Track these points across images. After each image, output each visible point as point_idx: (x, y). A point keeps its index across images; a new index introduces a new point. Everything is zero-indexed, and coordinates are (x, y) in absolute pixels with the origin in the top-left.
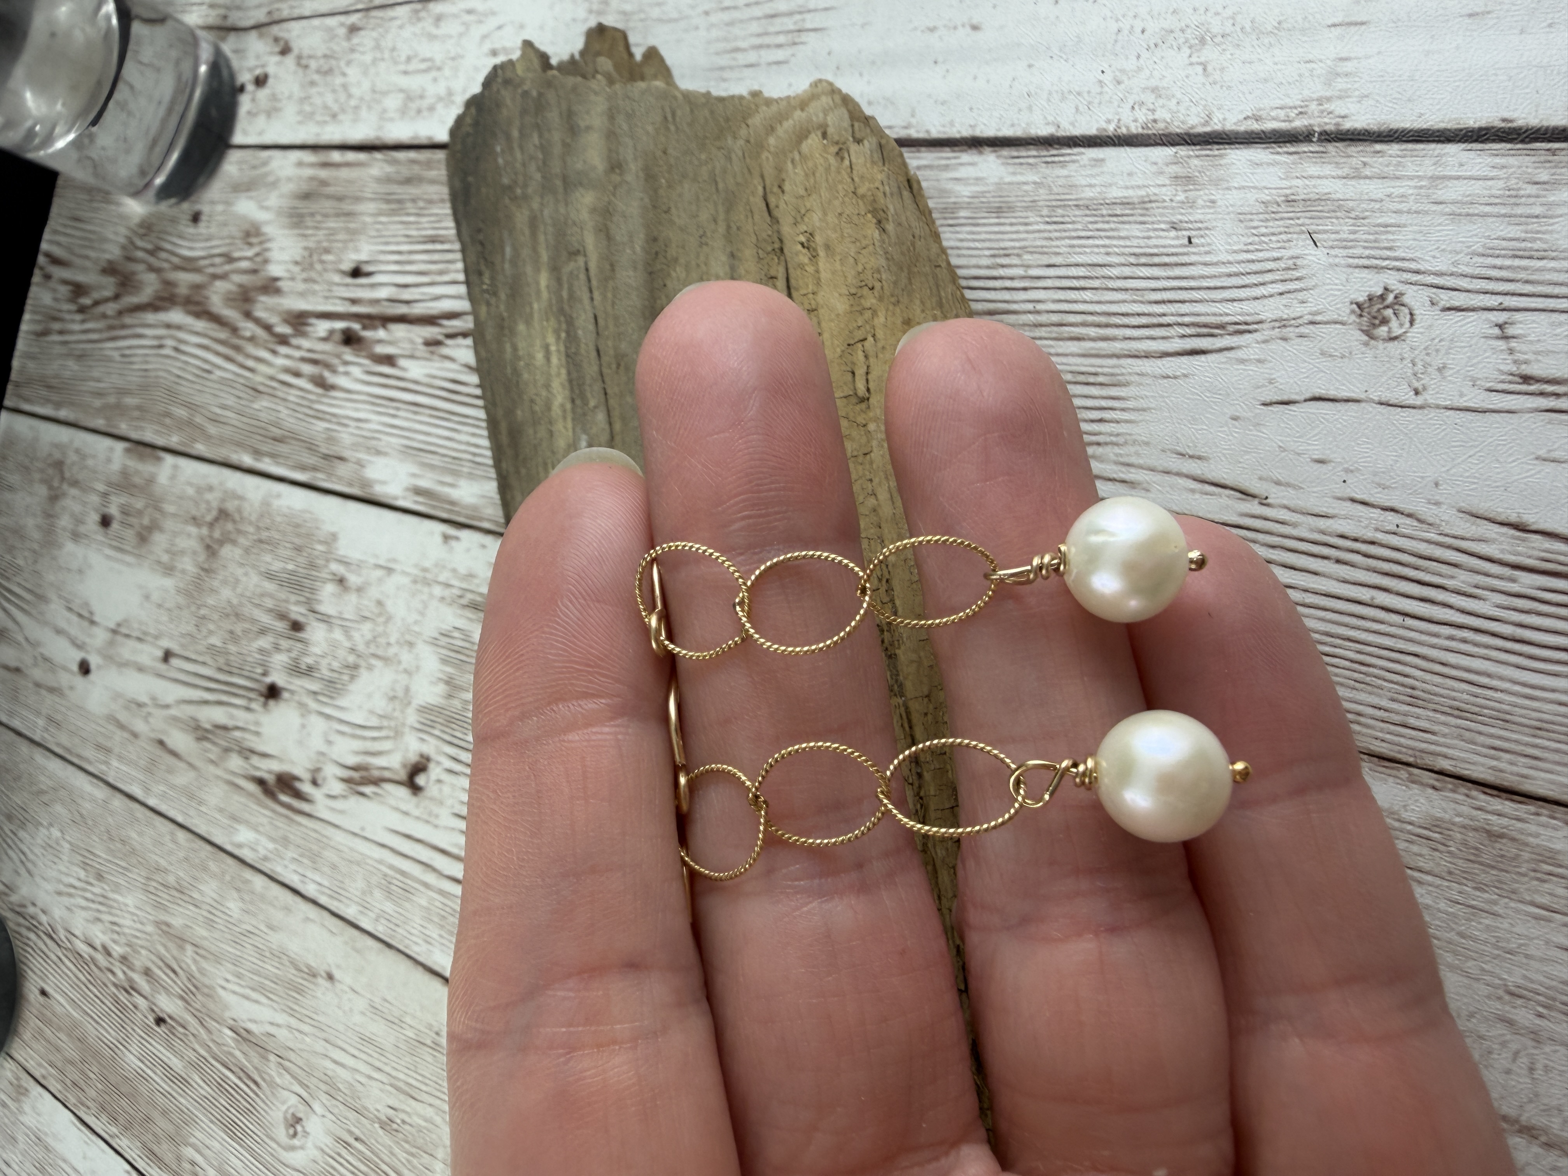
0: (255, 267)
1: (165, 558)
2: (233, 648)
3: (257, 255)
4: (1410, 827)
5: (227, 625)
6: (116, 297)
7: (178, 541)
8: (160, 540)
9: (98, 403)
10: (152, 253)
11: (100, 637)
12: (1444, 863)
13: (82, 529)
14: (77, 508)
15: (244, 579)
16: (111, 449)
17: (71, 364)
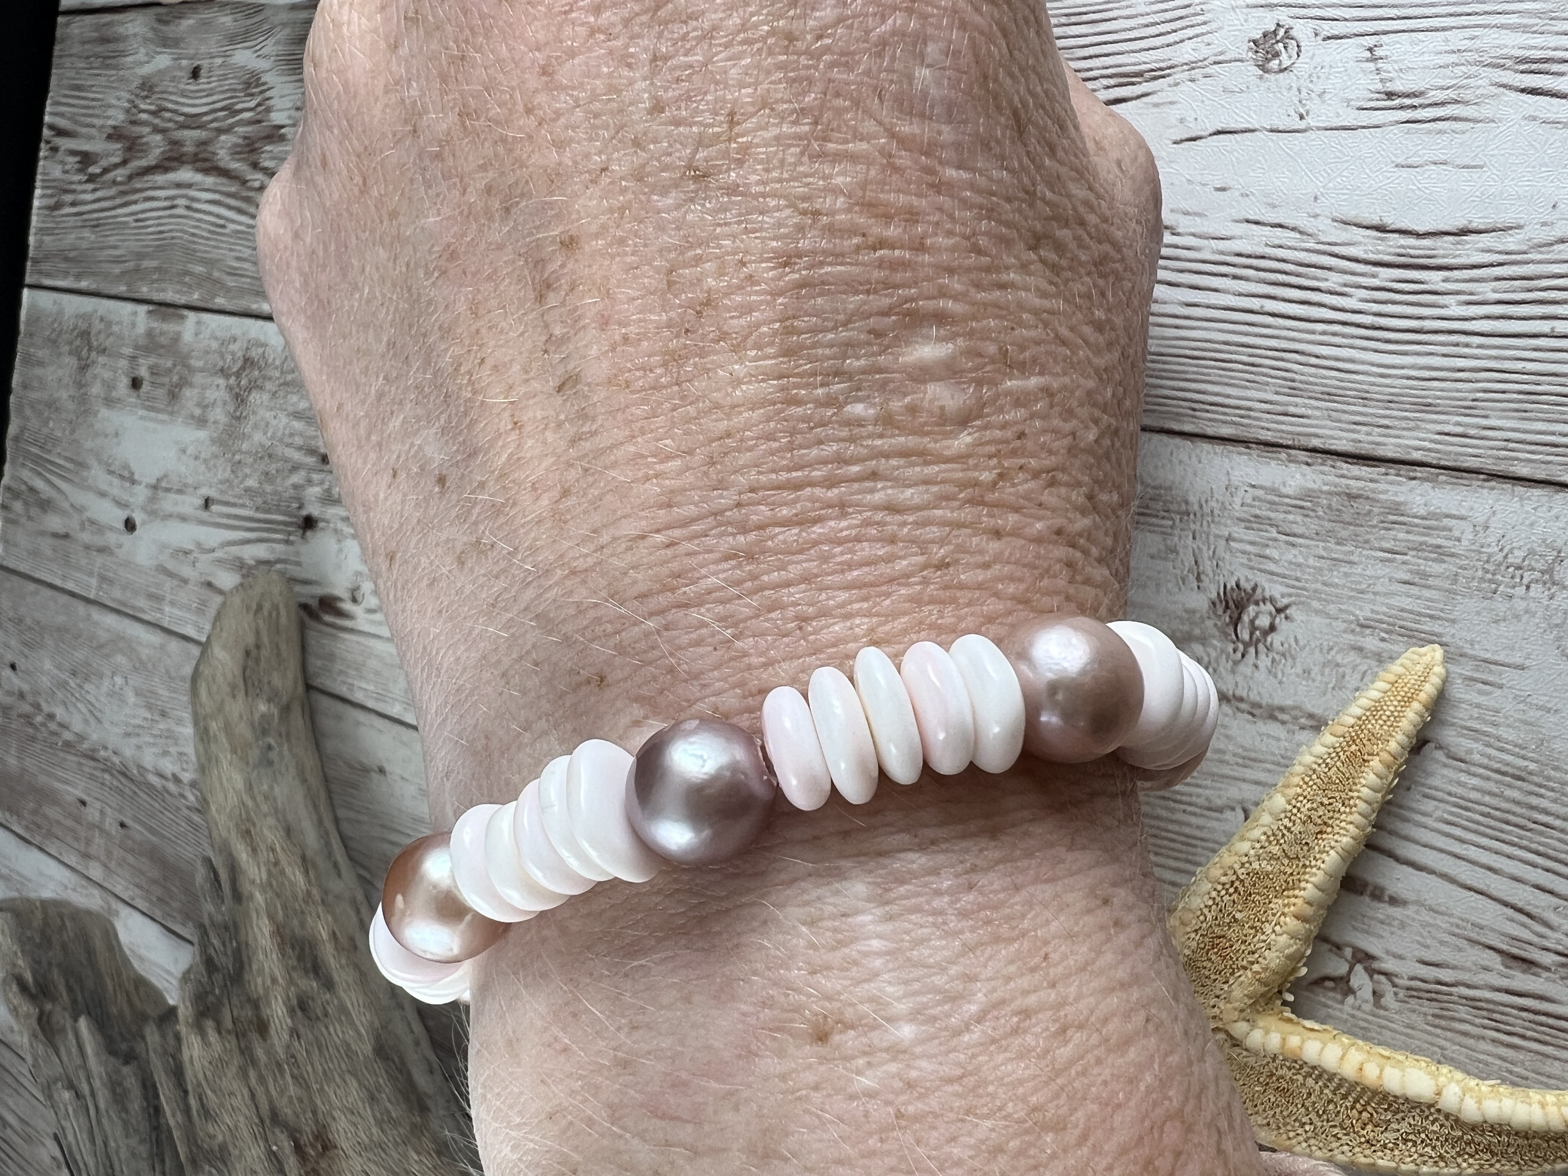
0: (259, 117)
1: (197, 412)
2: (268, 488)
3: (259, 105)
4: (1287, 500)
5: (262, 466)
6: (125, 162)
7: (208, 393)
8: (189, 394)
9: (117, 269)
10: (154, 113)
11: (141, 494)
12: (1313, 525)
13: (114, 394)
14: (107, 375)
15: (274, 422)
16: (135, 313)
17: (86, 233)
